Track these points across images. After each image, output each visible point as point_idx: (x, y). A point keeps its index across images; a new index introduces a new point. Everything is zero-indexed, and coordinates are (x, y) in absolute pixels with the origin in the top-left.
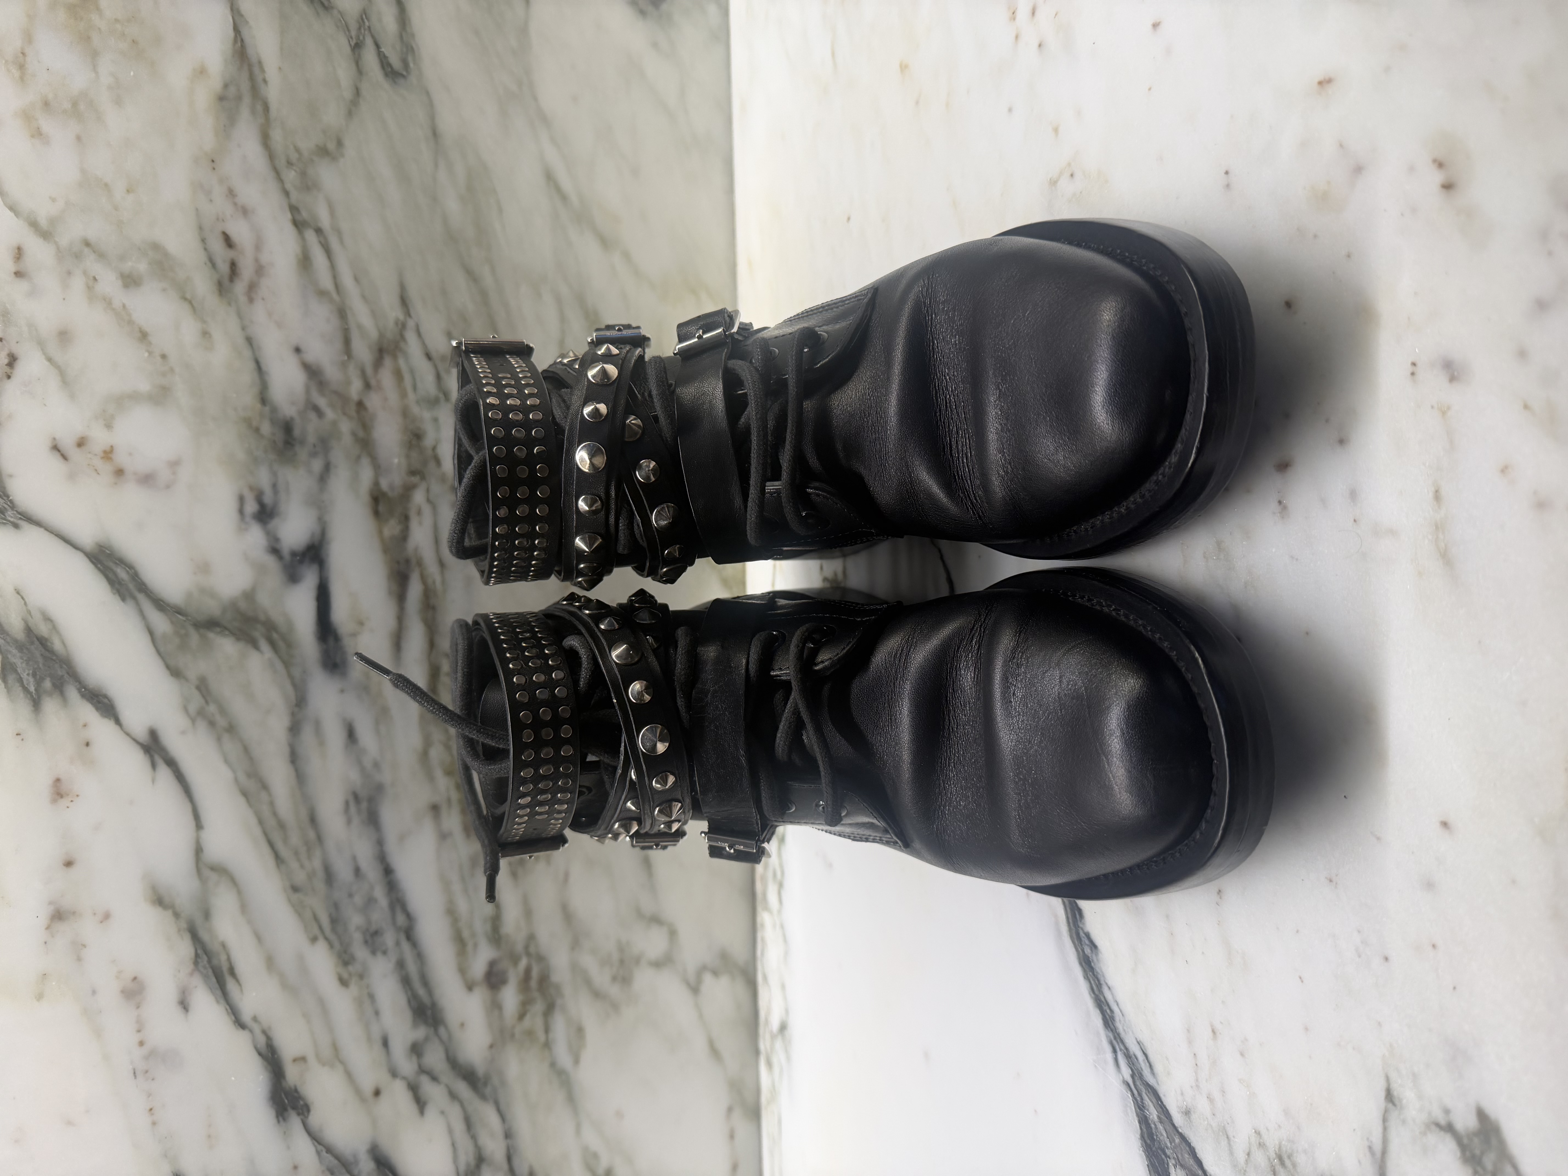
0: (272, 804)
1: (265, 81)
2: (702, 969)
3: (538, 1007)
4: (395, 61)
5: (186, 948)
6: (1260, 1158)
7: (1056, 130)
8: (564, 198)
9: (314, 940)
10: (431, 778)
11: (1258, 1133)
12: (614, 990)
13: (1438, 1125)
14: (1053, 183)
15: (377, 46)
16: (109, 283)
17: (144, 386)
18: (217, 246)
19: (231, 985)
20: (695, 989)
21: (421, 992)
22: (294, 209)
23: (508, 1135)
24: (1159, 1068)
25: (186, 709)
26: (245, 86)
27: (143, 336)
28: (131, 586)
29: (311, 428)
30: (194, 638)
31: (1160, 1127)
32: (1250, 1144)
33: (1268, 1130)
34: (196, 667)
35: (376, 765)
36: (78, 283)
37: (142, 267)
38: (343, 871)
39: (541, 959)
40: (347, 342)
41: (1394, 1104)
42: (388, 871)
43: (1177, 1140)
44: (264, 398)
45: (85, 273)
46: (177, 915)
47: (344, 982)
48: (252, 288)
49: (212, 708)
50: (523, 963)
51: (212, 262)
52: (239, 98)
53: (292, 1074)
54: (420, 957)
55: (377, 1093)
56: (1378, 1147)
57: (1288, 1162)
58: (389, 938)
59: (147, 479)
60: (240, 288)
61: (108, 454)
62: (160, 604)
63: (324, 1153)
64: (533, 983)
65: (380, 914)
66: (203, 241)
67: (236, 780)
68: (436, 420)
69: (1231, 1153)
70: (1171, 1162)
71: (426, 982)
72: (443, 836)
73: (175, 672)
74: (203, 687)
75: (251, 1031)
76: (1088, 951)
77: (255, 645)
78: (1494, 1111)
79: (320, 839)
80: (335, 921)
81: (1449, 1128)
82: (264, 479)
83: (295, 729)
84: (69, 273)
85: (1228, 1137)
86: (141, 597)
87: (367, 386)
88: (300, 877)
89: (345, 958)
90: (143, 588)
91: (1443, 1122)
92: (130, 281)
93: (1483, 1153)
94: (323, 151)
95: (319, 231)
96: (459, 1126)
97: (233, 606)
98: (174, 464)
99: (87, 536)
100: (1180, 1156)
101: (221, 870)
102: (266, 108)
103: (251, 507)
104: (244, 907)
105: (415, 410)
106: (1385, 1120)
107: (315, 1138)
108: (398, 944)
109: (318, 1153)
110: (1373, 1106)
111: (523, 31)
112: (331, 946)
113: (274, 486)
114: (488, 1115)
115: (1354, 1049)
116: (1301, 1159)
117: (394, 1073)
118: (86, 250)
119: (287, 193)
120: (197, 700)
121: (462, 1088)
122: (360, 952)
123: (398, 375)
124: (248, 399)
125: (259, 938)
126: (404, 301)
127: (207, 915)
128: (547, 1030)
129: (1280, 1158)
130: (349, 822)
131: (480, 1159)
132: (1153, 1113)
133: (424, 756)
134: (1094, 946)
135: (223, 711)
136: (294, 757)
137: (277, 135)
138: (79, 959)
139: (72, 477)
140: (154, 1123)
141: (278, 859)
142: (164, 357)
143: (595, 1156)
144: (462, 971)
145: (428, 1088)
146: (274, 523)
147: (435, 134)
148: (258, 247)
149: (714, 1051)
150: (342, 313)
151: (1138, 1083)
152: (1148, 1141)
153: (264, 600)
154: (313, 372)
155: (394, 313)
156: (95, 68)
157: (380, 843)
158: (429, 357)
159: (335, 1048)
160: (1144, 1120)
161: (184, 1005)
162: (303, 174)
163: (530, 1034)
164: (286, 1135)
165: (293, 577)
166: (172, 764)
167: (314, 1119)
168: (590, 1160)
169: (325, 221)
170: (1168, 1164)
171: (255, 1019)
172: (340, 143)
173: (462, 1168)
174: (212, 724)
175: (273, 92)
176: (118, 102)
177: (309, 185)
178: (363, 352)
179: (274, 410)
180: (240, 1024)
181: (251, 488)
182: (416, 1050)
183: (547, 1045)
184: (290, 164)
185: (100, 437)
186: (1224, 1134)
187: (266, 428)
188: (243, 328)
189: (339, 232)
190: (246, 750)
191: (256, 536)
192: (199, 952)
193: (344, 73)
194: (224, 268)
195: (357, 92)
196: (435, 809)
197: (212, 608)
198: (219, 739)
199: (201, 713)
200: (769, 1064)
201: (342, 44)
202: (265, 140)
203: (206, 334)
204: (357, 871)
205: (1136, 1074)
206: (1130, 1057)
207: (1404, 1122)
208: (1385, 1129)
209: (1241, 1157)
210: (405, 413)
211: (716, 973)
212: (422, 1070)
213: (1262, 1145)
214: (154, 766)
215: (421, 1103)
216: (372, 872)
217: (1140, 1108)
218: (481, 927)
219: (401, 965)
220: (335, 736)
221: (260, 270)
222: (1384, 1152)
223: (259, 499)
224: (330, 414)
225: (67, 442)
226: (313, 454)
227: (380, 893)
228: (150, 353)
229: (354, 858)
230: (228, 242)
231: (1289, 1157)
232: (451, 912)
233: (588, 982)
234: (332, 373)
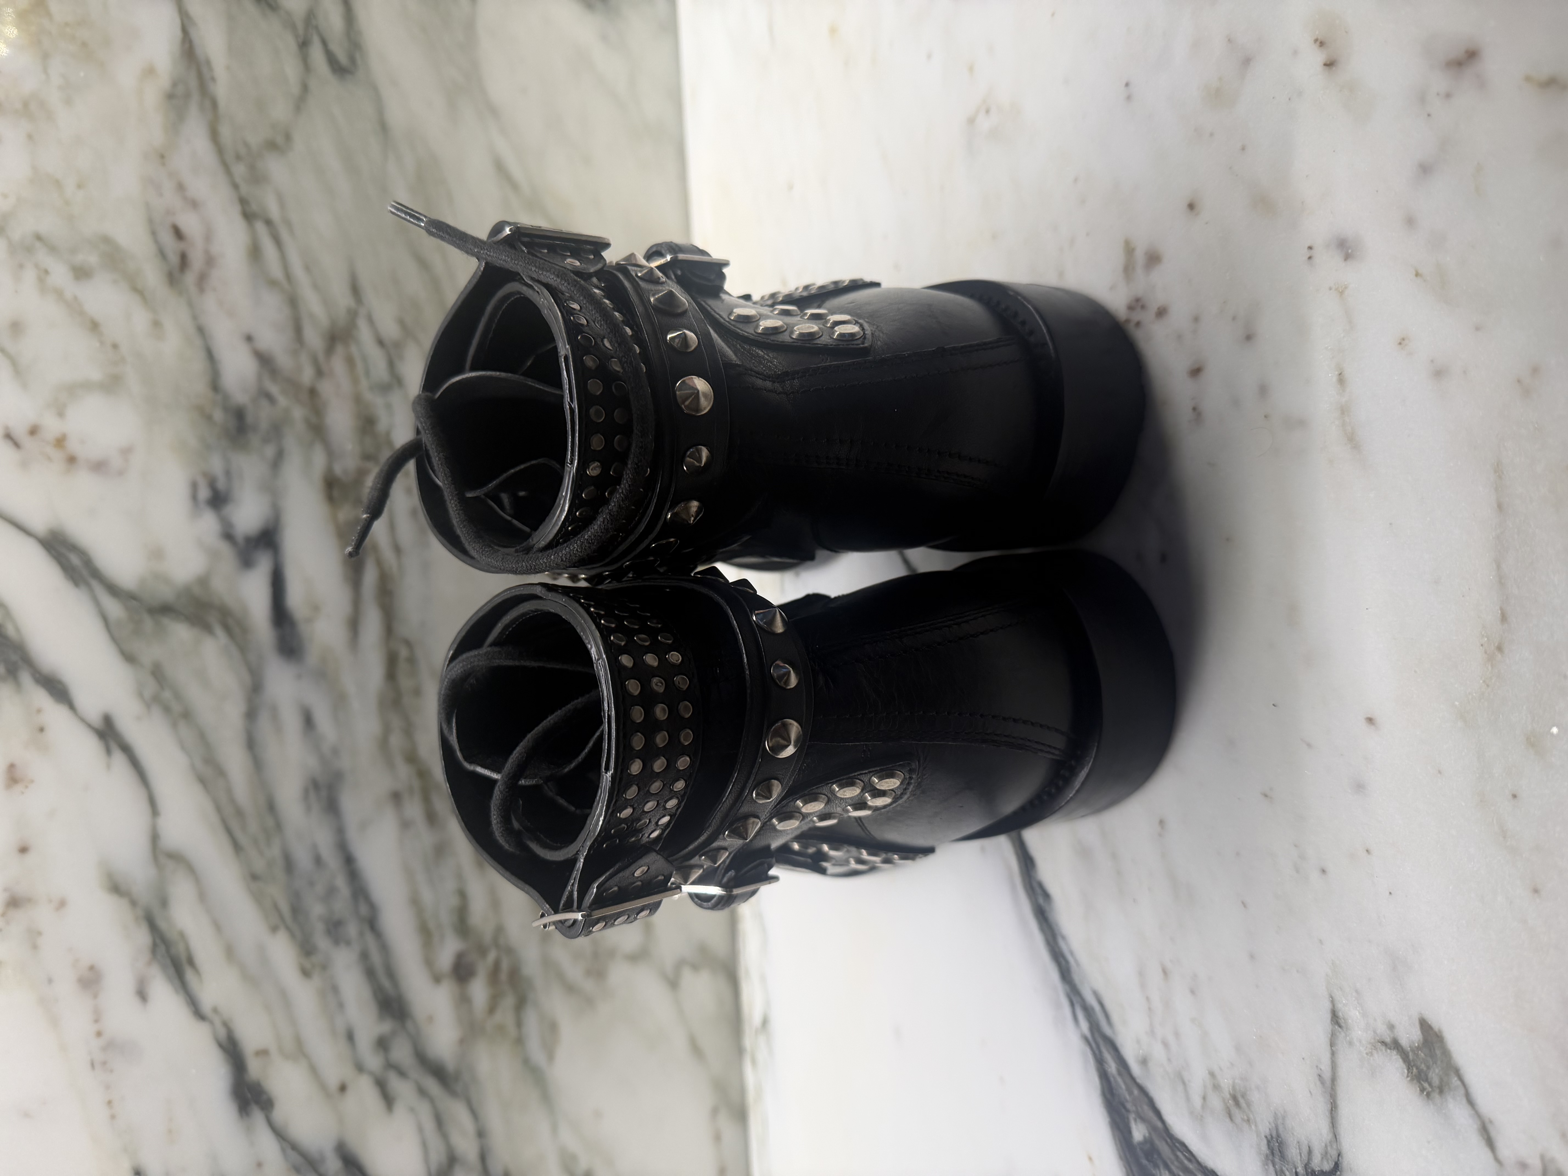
0: (229, 791)
1: (213, 79)
2: (680, 964)
3: (508, 1002)
4: (342, 57)
5: (143, 937)
6: (1216, 1102)
7: (971, 69)
8: (515, 187)
9: (274, 929)
10: (390, 763)
11: (1212, 1074)
12: (588, 985)
13: (1383, 1043)
14: (971, 121)
15: (324, 43)
16: (60, 275)
17: (95, 375)
18: (167, 239)
19: (189, 975)
20: (673, 983)
21: (386, 983)
22: (243, 202)
23: (481, 1134)
24: (1115, 1017)
25: (140, 695)
26: (193, 83)
27: (94, 326)
28: (85, 573)
29: (263, 415)
30: (148, 623)
31: (1119, 1080)
32: (1205, 1087)
33: (1221, 1069)
34: (151, 652)
35: (335, 751)
36: (30, 276)
37: (92, 259)
38: (303, 858)
39: (510, 951)
40: (298, 330)
41: (1340, 1026)
42: (349, 861)
43: (1136, 1092)
44: (215, 385)
45: (37, 266)
46: (133, 903)
47: (306, 973)
48: (202, 280)
49: (167, 695)
50: (492, 956)
51: (162, 253)
52: (187, 96)
53: (254, 1068)
54: (385, 948)
55: (343, 1088)
56: (1327, 1075)
57: (1242, 1101)
58: (352, 929)
59: (99, 467)
60: (190, 278)
61: (60, 442)
62: (113, 590)
63: (290, 1152)
64: (503, 976)
65: (342, 903)
66: (154, 234)
67: (193, 767)
68: (389, 407)
69: (1188, 1099)
70: (1132, 1117)
71: (391, 973)
72: (405, 825)
73: (129, 658)
74: (158, 673)
75: (212, 1023)
76: (1041, 900)
77: (207, 628)
78: (1438, 1021)
79: (279, 826)
80: (297, 910)
81: (1395, 1045)
82: (216, 465)
83: (251, 715)
84: (21, 266)
85: (1184, 1083)
86: (94, 583)
87: (320, 373)
88: (259, 865)
89: (307, 949)
90: (96, 574)
91: (1388, 1040)
92: (81, 273)
93: (1428, 1068)
94: (272, 146)
95: (269, 223)
96: (429, 1125)
97: (186, 592)
98: (126, 452)
99: (39, 523)
100: (1139, 1109)
101: (178, 858)
102: (214, 105)
103: (204, 493)
104: (202, 896)
105: (369, 396)
106: (1332, 1044)
107: (279, 1134)
108: (361, 934)
109: (283, 1150)
110: (1321, 1029)
111: (470, 26)
112: (292, 935)
113: (228, 473)
114: (458, 1112)
115: (1298, 971)
116: (1255, 1097)
117: (360, 1068)
118: (38, 244)
119: (235, 186)
120: (151, 687)
121: (432, 1085)
122: (322, 942)
123: (350, 361)
124: (199, 387)
125: (218, 927)
126: (355, 290)
127: (164, 903)
128: (519, 1024)
129: (1235, 1098)
130: (308, 809)
131: (452, 1160)
132: (1112, 1067)
133: (383, 743)
134: (1047, 896)
135: (178, 696)
136: (251, 744)
137: (225, 131)
138: (35, 947)
139: (24, 465)
140: (113, 1117)
141: (237, 847)
142: (115, 346)
143: (573, 1158)
144: (429, 962)
145: (397, 1084)
146: (228, 510)
147: (383, 127)
148: (208, 237)
149: (696, 1049)
150: (293, 302)
151: (1097, 1035)
152: (1109, 1096)
153: (220, 586)
154: (264, 360)
155: (343, 300)
156: (45, 71)
157: (340, 832)
158: (381, 343)
159: (299, 1043)
160: (1104, 1076)
161: (142, 995)
162: (252, 168)
163: (501, 1029)
164: (249, 1130)
165: (246, 561)
166: (127, 750)
167: (279, 1114)
168: (568, 1162)
169: (274, 212)
170: (1128, 1118)
171: (215, 1010)
172: (288, 137)
173: (434, 1167)
174: (167, 709)
175: (221, 89)
176: (68, 102)
177: (257, 177)
178: (314, 339)
179: (226, 397)
180: (199, 1014)
181: (205, 474)
182: (382, 1044)
183: (520, 1041)
184: (238, 158)
185: (52, 426)
186: (1181, 1080)
187: (218, 415)
188: (195, 317)
189: (288, 224)
190: (202, 737)
191: (209, 523)
192: (158, 941)
193: (292, 69)
194: (174, 259)
195: (305, 88)
196: (396, 797)
197: (166, 594)
198: (174, 725)
199: (156, 699)
200: (754, 1062)
201: (290, 43)
202: (214, 136)
203: (157, 324)
204: (318, 861)
205: (1094, 1026)
206: (1088, 1011)
207: (1351, 1043)
208: (1333, 1054)
209: (1197, 1101)
210: (358, 399)
211: (695, 968)
212: (391, 1066)
213: (1216, 1087)
214: (108, 751)
215: (388, 1099)
216: (333, 861)
217: (1100, 1063)
218: (446, 918)
219: (364, 956)
220: (292, 722)
221: (210, 261)
222: (1334, 1079)
223: (212, 484)
224: (283, 401)
225: (20, 430)
226: (266, 440)
227: (341, 882)
228: (102, 343)
229: (314, 847)
230: (178, 234)
231: (1243, 1096)
232: (415, 902)
233: (561, 977)
234: (284, 360)
